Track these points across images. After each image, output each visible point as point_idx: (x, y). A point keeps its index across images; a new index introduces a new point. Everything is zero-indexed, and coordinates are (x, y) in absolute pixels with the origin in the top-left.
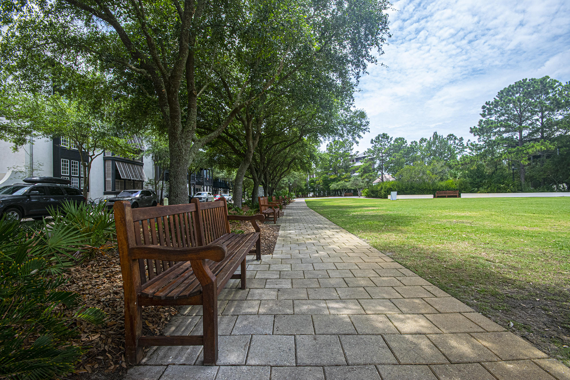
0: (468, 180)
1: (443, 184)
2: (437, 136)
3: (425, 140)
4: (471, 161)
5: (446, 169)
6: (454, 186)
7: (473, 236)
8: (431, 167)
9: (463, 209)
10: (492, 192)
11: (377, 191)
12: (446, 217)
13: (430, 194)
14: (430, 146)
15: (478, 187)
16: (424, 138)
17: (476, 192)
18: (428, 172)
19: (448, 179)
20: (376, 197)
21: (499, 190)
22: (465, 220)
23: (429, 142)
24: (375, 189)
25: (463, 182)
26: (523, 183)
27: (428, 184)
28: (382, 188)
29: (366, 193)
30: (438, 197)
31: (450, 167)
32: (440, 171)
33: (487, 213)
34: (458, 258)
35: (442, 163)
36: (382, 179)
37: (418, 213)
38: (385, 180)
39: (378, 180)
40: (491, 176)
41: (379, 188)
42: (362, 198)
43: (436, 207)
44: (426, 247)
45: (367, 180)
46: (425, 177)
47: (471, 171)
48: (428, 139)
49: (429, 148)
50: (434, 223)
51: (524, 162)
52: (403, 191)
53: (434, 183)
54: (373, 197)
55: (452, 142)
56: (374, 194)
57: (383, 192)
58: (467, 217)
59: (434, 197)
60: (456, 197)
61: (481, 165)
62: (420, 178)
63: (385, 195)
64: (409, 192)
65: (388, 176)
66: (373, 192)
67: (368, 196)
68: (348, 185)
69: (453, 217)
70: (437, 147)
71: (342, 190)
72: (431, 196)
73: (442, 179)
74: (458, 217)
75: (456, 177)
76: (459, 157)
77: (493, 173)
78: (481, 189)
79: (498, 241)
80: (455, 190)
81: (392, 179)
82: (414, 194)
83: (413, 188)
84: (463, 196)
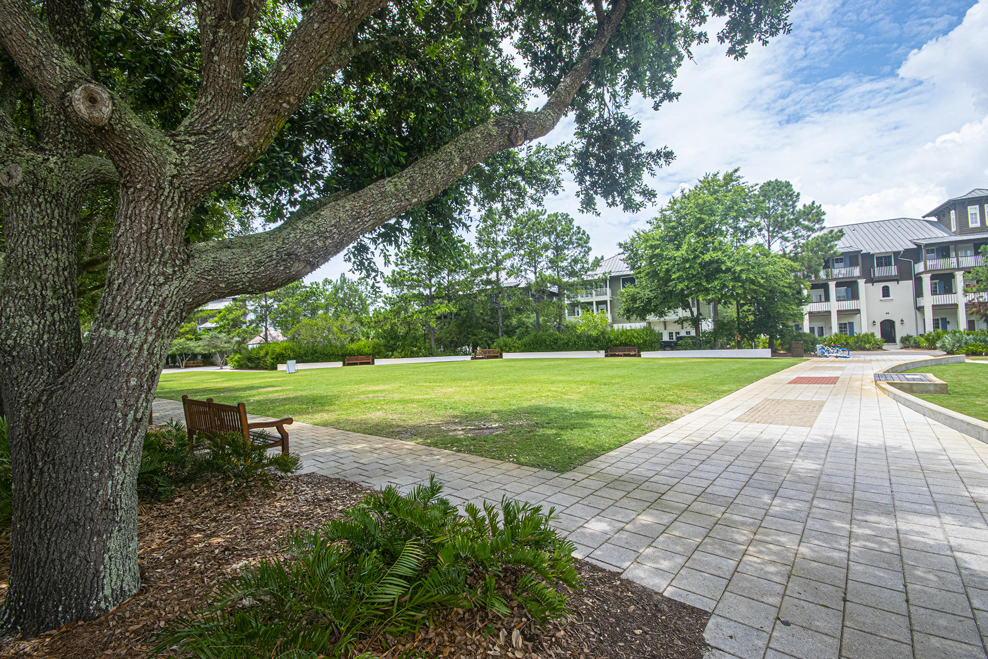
0: (382, 341)
1: (354, 346)
2: (345, 280)
3: (330, 282)
4: (385, 318)
5: (357, 325)
6: (366, 350)
7: (385, 407)
8: (339, 323)
9: (376, 381)
10: (406, 356)
11: (258, 359)
12: (363, 393)
13: (338, 360)
14: (337, 291)
15: (392, 351)
16: (329, 278)
17: (390, 357)
18: (335, 329)
19: (359, 339)
20: (257, 367)
21: (413, 355)
22: (379, 395)
23: (335, 287)
24: (254, 355)
25: (377, 344)
26: (434, 346)
27: (336, 347)
28: (267, 354)
29: (237, 362)
30: (349, 364)
31: (362, 323)
32: (350, 328)
33: (396, 385)
34: (377, 421)
35: (352, 317)
36: (266, 339)
37: (335, 390)
38: (269, 339)
39: (257, 339)
40: (404, 337)
41: (262, 353)
42: (227, 369)
43: (350, 381)
44: (355, 418)
45: (237, 339)
46: (330, 336)
47: (384, 331)
48: (335, 281)
49: (336, 295)
50: (355, 400)
51: (433, 324)
52: (302, 357)
53: (343, 346)
54: (251, 368)
55: (363, 287)
56: (252, 362)
57: (269, 360)
58: (381, 391)
59: (344, 365)
60: (368, 363)
61: (395, 323)
62: (325, 338)
63: (273, 364)
64: (310, 358)
65: (276, 334)
66: (250, 359)
67: (240, 366)
68: (197, 347)
69: (369, 392)
70: (345, 294)
71: (181, 355)
72: (339, 364)
73: (352, 340)
74: (374, 392)
75: (368, 337)
76: (371, 309)
77: (407, 333)
78: (395, 353)
79: (400, 408)
80: (368, 355)
81: (281, 338)
82: (317, 361)
83: (316, 352)
84: (378, 362)
